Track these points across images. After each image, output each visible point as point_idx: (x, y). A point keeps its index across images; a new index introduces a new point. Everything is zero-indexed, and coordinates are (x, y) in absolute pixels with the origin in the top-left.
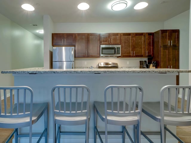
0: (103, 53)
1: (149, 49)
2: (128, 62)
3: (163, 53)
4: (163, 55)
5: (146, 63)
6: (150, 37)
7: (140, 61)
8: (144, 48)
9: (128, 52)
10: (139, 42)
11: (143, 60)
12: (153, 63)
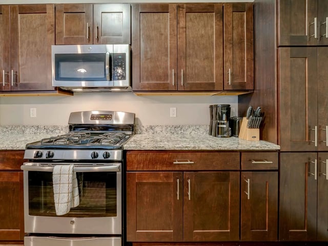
0: (62, 76)
1: (239, 61)
2: (173, 111)
3: (291, 71)
4: (292, 78)
5: (228, 114)
6: (242, 16)
7: (211, 107)
8: (217, 57)
9: (161, 71)
10: (202, 36)
11: (219, 104)
12: (252, 112)
